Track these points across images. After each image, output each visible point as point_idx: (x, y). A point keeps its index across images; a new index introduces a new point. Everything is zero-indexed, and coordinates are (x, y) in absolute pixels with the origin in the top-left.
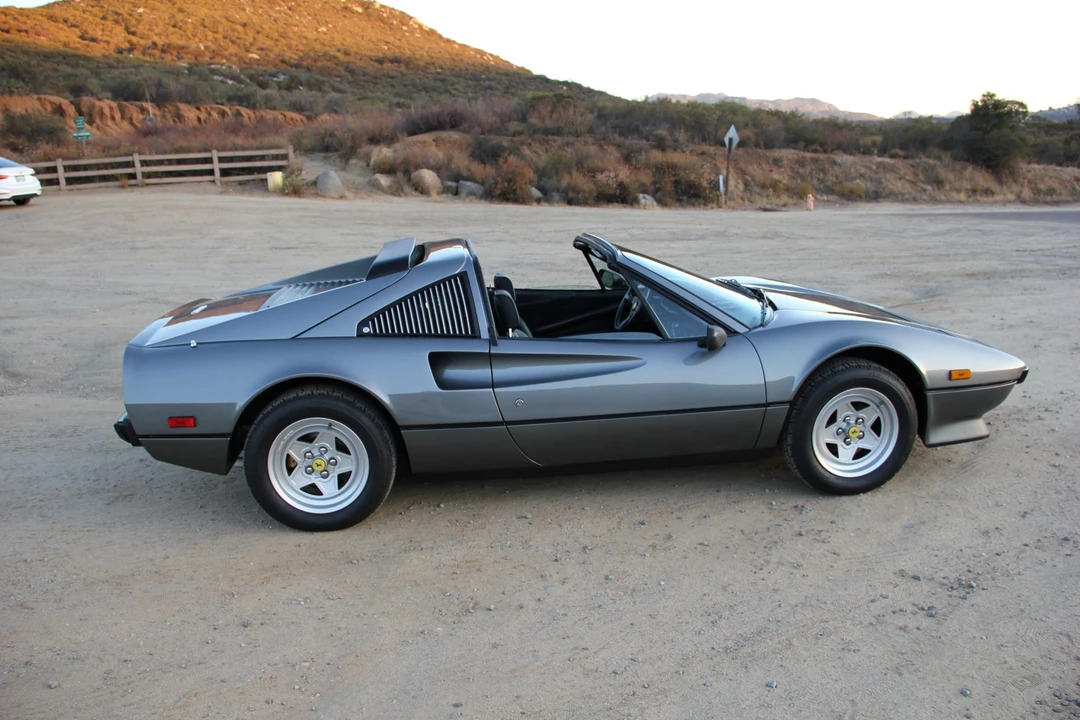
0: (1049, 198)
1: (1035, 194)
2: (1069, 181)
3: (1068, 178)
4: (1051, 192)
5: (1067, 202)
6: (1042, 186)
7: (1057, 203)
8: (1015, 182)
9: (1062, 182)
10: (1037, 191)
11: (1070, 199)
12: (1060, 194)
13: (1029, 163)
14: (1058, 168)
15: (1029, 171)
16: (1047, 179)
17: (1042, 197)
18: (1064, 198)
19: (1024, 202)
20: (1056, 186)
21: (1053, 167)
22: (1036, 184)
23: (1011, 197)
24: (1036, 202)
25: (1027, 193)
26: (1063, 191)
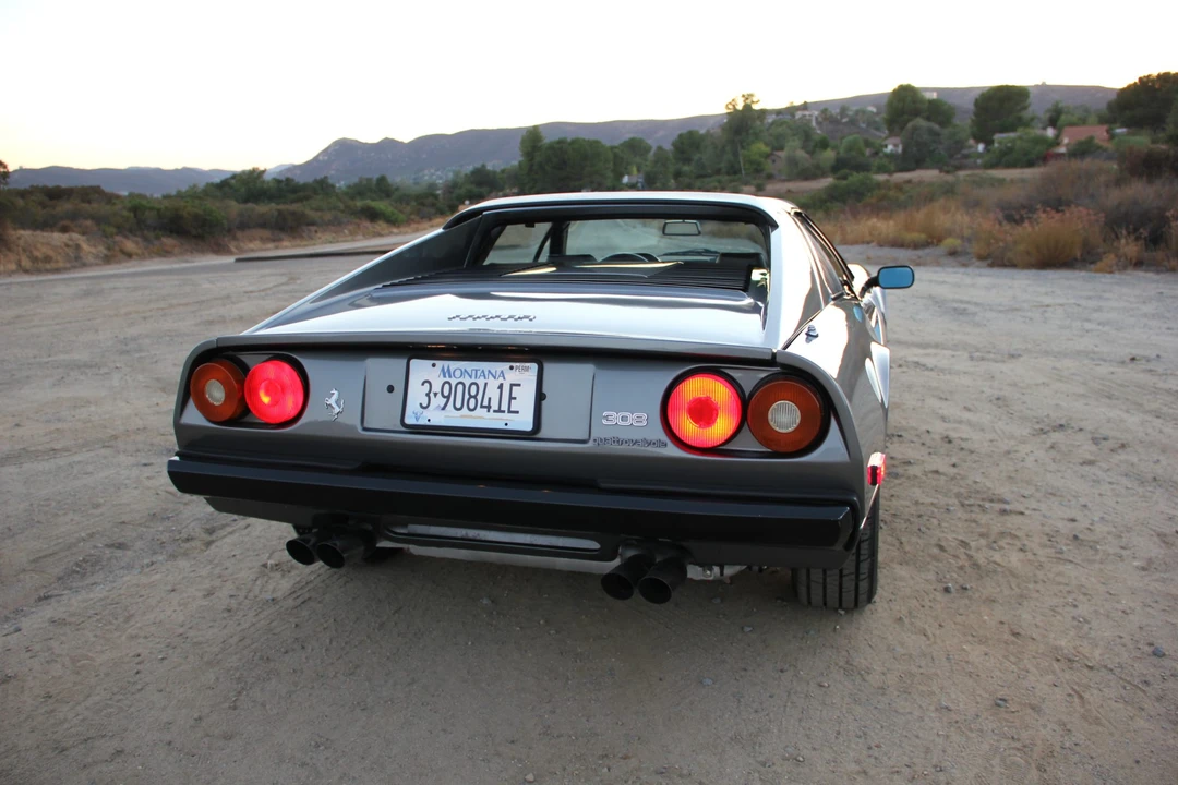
0: (48, 266)
1: (33, 262)
2: (61, 248)
3: (59, 244)
4: (48, 259)
5: (65, 270)
6: (36, 253)
7: (57, 271)
8: (9, 249)
9: (55, 248)
10: (35, 260)
11: (68, 265)
12: (57, 261)
13: (15, 229)
14: (45, 234)
15: (19, 238)
16: (39, 246)
17: (41, 265)
18: (61, 265)
19: (26, 271)
20: (51, 253)
21: (38, 233)
22: (31, 252)
23: (13, 267)
24: (39, 271)
25: (26, 263)
26: (59, 258)
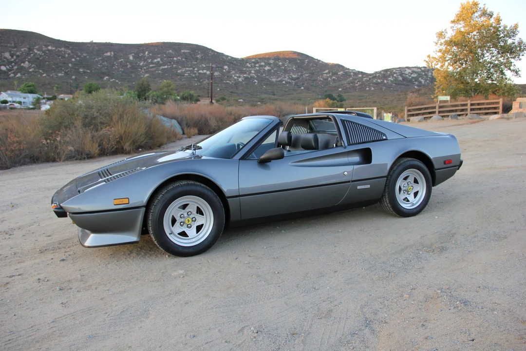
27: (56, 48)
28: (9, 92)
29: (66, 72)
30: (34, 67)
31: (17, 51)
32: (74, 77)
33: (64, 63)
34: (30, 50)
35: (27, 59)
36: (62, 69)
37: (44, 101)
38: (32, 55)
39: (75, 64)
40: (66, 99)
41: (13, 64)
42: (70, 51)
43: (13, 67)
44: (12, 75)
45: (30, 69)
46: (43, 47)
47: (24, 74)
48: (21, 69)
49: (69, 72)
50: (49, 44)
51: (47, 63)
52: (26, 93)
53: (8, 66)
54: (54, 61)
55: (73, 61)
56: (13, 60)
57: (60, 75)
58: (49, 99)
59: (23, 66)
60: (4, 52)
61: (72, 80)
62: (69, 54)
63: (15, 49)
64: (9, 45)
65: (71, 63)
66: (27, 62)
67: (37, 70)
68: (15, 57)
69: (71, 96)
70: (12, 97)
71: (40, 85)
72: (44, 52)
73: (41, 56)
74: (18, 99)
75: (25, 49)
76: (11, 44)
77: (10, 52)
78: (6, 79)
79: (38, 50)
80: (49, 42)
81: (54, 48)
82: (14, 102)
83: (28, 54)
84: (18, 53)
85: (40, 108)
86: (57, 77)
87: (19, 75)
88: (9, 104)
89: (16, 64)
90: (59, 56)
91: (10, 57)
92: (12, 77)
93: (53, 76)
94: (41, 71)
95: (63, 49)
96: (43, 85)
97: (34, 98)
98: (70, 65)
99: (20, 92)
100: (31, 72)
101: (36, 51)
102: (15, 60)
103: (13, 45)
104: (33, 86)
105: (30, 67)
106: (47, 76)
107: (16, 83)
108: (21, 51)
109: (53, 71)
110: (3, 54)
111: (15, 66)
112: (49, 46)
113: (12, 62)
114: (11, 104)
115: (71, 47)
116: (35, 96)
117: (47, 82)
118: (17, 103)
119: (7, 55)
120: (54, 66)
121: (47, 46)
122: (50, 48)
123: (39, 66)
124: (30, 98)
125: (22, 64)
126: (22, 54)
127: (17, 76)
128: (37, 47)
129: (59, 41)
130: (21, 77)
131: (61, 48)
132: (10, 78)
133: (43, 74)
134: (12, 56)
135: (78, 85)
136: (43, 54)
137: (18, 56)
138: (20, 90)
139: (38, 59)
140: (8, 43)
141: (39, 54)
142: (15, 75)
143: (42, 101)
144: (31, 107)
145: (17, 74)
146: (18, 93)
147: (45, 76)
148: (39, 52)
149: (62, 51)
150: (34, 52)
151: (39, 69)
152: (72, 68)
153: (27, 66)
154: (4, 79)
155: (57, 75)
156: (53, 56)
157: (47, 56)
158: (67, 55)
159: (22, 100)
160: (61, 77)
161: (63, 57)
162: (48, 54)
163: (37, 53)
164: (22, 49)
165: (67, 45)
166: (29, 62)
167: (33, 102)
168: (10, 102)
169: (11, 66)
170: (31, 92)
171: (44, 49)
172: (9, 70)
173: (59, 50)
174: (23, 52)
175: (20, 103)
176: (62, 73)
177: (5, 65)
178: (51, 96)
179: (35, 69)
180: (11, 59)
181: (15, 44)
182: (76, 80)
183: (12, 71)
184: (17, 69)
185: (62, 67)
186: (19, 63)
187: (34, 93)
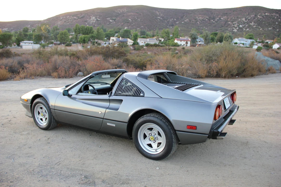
27: (270, 14)
28: (240, 38)
29: (273, 27)
30: (256, 25)
31: (249, 17)
32: (278, 30)
33: (273, 22)
34: (256, 16)
35: (253, 21)
36: (271, 26)
37: (256, 43)
38: (256, 18)
39: (280, 22)
40: (269, 43)
41: (246, 24)
42: (278, 15)
43: (245, 25)
44: (244, 29)
45: (254, 26)
46: (263, 14)
47: (250, 29)
48: (250, 27)
49: (275, 27)
50: (266, 12)
51: (264, 22)
52: (248, 39)
53: (243, 25)
54: (268, 21)
55: (279, 21)
56: (246, 22)
57: (270, 29)
58: (259, 42)
59: (251, 25)
60: (242, 18)
61: (276, 31)
62: (278, 17)
63: (248, 16)
64: (245, 14)
65: (277, 22)
66: (253, 23)
67: (257, 27)
68: (247, 20)
69: (272, 41)
70: (240, 41)
71: (258, 35)
72: (263, 16)
73: (261, 19)
74: (243, 42)
75: (253, 15)
76: (247, 13)
77: (245, 18)
78: (241, 31)
79: (260, 16)
80: (266, 11)
81: (269, 14)
82: (240, 43)
83: (254, 18)
84: (249, 18)
85: (252, 47)
86: (268, 30)
87: (248, 29)
88: (238, 44)
89: (247, 23)
90: (271, 18)
91: (245, 20)
92: (244, 30)
93: (265, 30)
94: (259, 27)
95: (274, 14)
96: (259, 35)
97: (251, 42)
98: (277, 23)
99: (245, 38)
100: (254, 28)
101: (258, 16)
102: (247, 22)
103: (247, 14)
104: (252, 35)
105: (254, 25)
106: (263, 29)
107: (244, 34)
108: (251, 17)
109: (266, 27)
110: (242, 19)
111: (247, 25)
112: (266, 13)
113: (245, 23)
114: (239, 45)
115: (279, 13)
116: (252, 40)
117: (262, 33)
118: (242, 44)
119: (244, 19)
120: (267, 24)
121: (265, 13)
122: (266, 14)
123: (259, 25)
124: (249, 41)
125: (250, 24)
126: (251, 18)
127: (247, 30)
128: (260, 14)
129: (273, 10)
130: (249, 30)
131: (273, 13)
132: (243, 31)
133: (260, 29)
134: (246, 20)
135: (280, 34)
136: (262, 18)
137: (249, 20)
138: (245, 37)
139: (259, 20)
140: (245, 13)
141: (260, 18)
142: (246, 30)
143: (255, 43)
144: (248, 46)
145: (247, 29)
146: (244, 39)
147: (261, 30)
148: (260, 17)
149: (274, 15)
150: (258, 17)
151: (259, 26)
152: (277, 24)
153: (253, 25)
154: (240, 31)
155: (268, 29)
156: (268, 18)
157: (264, 19)
158: (276, 17)
159: (245, 42)
160: (271, 30)
161: (273, 19)
162: (265, 18)
163: (259, 17)
164: (252, 16)
165: (277, 12)
166: (254, 22)
167: (250, 44)
168: (239, 43)
169: (244, 25)
170: (251, 38)
171: (263, 15)
172: (243, 27)
173: (272, 15)
174: (252, 17)
175: (243, 44)
176: (271, 28)
177: (242, 25)
178: (261, 41)
179: (256, 26)
180: (245, 21)
181: (248, 13)
182: (279, 31)
183: (245, 27)
184: (248, 26)
185: (272, 24)
186: (249, 23)
187: (252, 39)
